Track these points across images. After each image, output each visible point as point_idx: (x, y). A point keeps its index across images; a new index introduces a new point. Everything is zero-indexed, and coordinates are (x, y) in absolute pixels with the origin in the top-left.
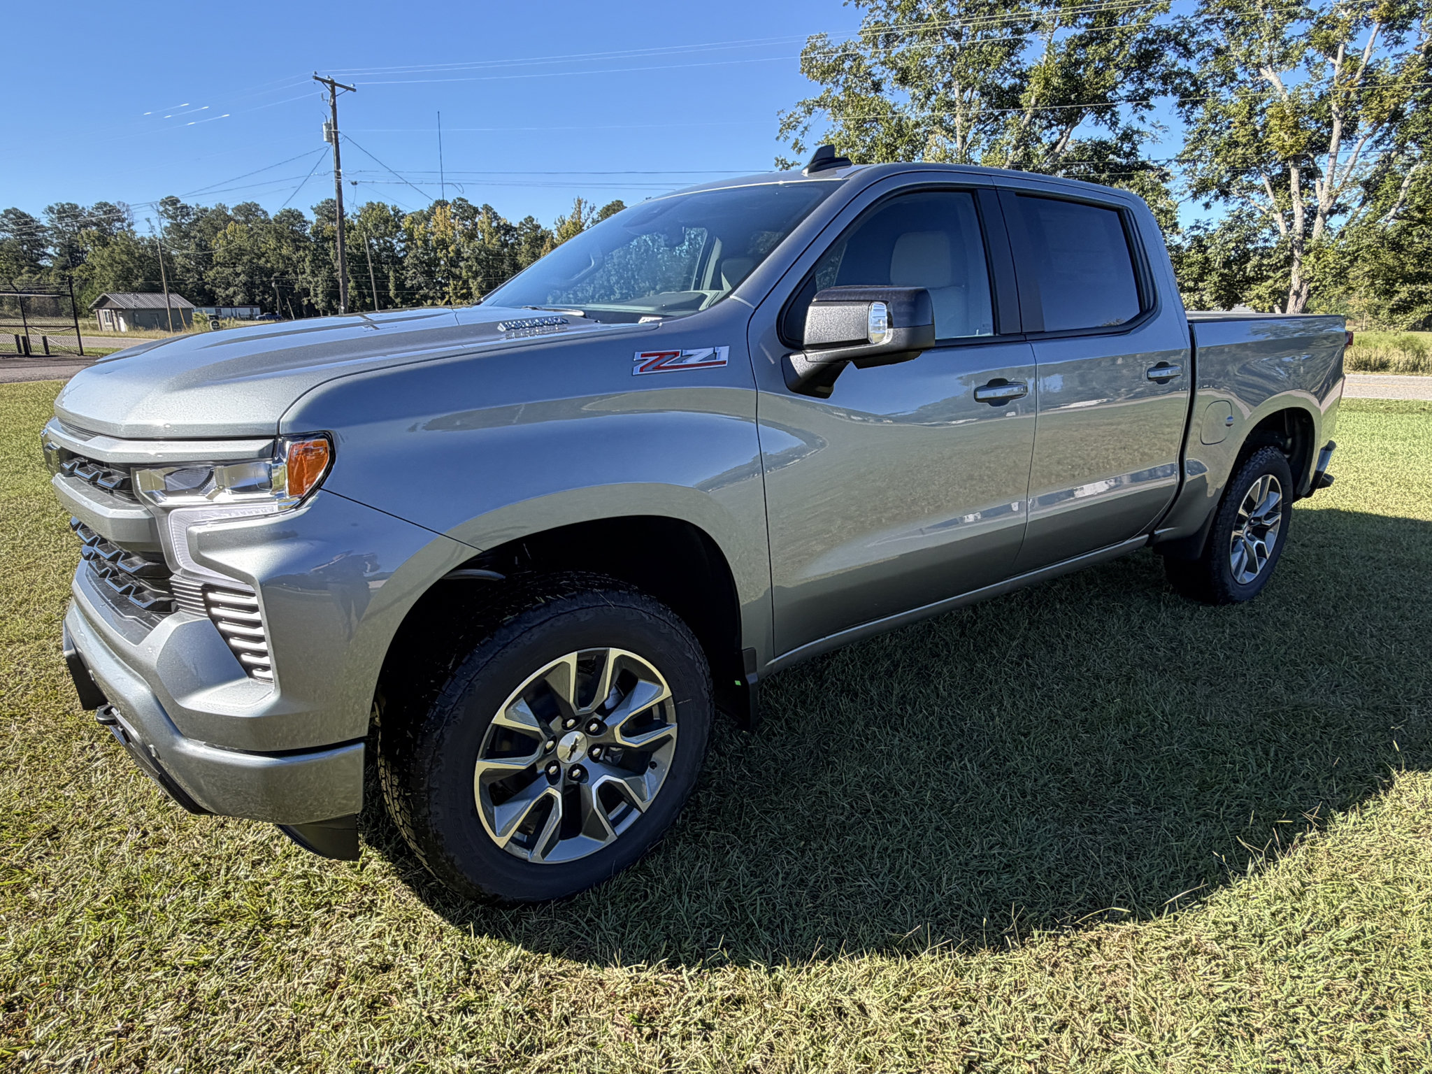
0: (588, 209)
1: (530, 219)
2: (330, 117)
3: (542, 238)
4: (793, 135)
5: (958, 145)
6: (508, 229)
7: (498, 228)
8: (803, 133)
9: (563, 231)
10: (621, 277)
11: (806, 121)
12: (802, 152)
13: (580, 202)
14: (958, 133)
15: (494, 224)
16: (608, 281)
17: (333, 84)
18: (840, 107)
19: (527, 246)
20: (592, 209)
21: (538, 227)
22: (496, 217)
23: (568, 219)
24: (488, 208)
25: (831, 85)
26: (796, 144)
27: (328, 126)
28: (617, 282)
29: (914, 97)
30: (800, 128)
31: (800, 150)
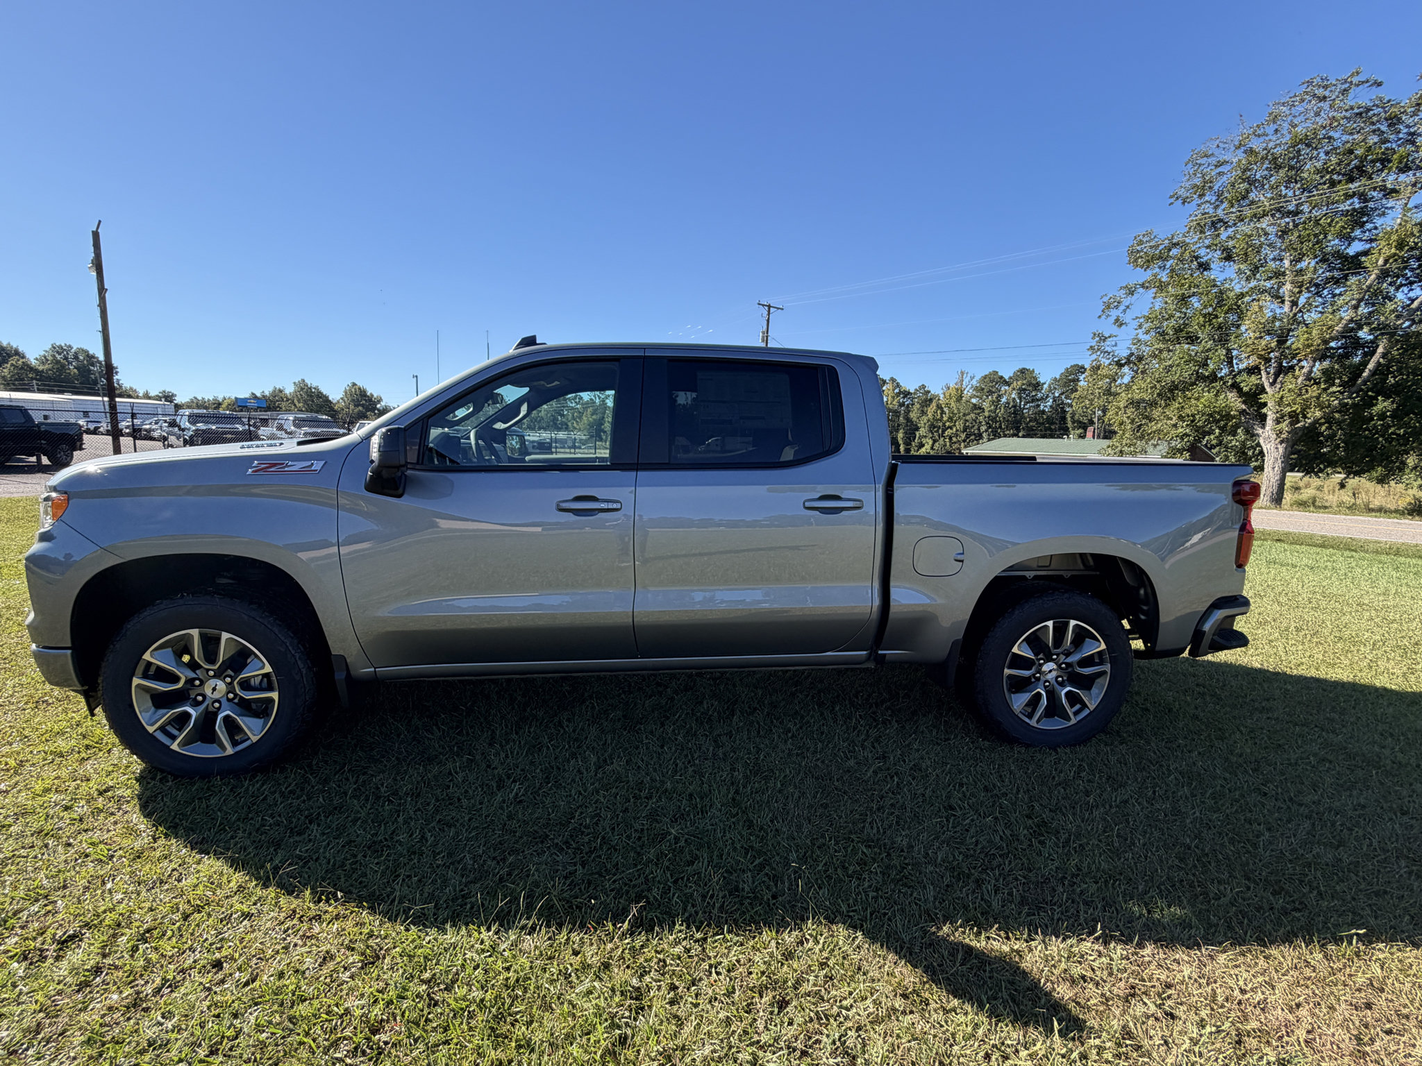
0: (969, 378)
1: (923, 387)
2: (765, 327)
3: (931, 400)
4: (1114, 313)
5: (1286, 308)
6: (906, 394)
7: (900, 392)
8: (1124, 311)
9: (947, 395)
10: (990, 427)
11: (1126, 302)
12: (1124, 326)
13: (962, 373)
14: (1287, 298)
15: (897, 391)
16: (979, 429)
17: (769, 307)
18: (1162, 287)
19: (918, 406)
20: (972, 378)
21: (929, 392)
22: (898, 385)
23: (952, 385)
24: (893, 380)
25: (1157, 270)
26: (1117, 320)
27: (763, 333)
28: (986, 431)
29: (1240, 272)
30: (1122, 308)
31: (1121, 325)
